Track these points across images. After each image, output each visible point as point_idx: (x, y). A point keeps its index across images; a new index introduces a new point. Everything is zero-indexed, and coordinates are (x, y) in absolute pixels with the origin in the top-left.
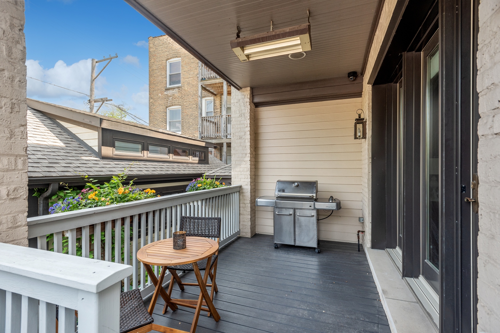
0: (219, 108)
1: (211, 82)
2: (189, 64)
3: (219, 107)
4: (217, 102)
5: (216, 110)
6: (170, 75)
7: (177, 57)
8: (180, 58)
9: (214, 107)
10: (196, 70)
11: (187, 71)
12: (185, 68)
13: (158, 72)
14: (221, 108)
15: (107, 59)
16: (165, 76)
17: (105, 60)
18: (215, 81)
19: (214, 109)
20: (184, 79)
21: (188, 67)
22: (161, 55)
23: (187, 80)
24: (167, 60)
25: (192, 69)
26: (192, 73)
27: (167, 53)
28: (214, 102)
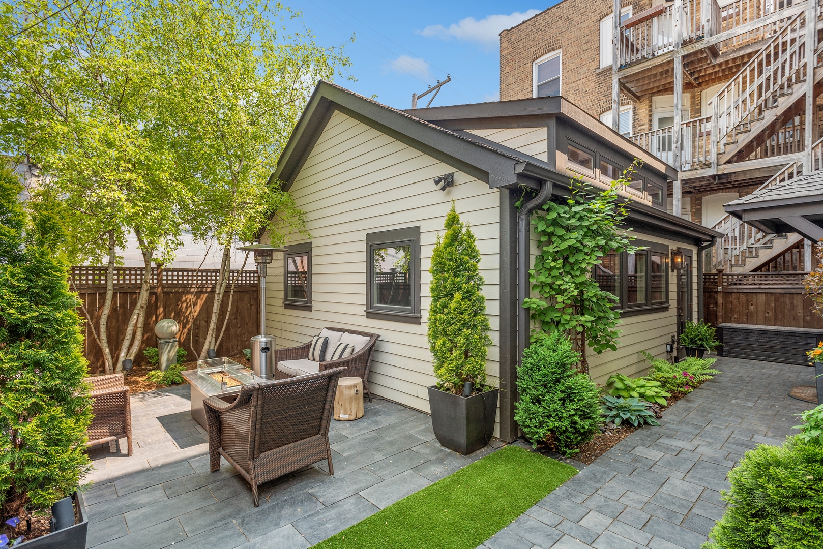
0: (647, 121)
1: (643, 67)
2: (579, 55)
3: (645, 120)
4: (640, 111)
5: (639, 128)
6: (538, 86)
7: (553, 50)
8: (560, 50)
9: (633, 123)
10: (592, 63)
11: (574, 69)
12: (570, 65)
13: (516, 86)
14: (650, 121)
15: (434, 89)
16: (529, 90)
17: (430, 91)
18: (653, 62)
19: (634, 127)
20: (567, 85)
21: (576, 61)
22: (522, 56)
23: (573, 85)
24: (533, 61)
25: (584, 63)
26: (584, 69)
27: (534, 49)
28: (634, 113)
